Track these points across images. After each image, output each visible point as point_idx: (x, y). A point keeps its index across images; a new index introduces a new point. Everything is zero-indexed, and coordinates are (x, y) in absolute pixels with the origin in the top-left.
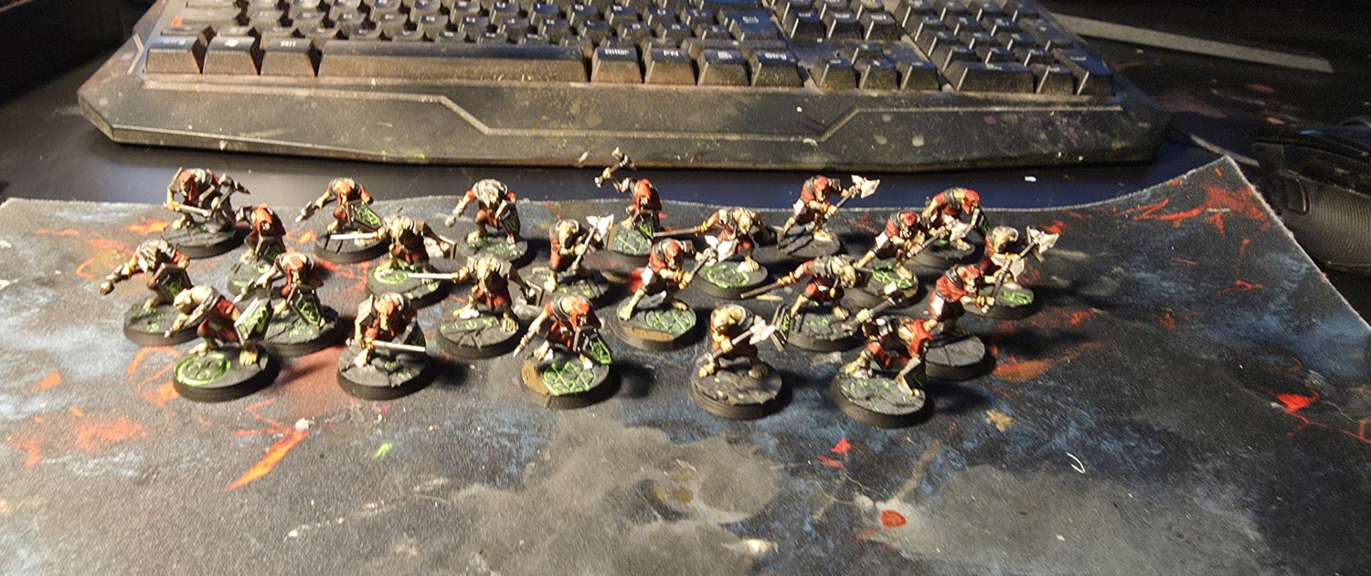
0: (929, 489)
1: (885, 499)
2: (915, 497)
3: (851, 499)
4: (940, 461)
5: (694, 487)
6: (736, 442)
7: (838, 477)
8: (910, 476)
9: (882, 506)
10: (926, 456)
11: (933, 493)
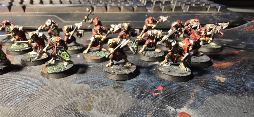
0: (199, 103)
1: (180, 108)
2: (193, 106)
3: (165, 108)
4: (201, 92)
5: (95, 105)
6: (117, 88)
7: (159, 99)
8: (190, 98)
9: (179, 111)
10: (195, 91)
11: (202, 104)
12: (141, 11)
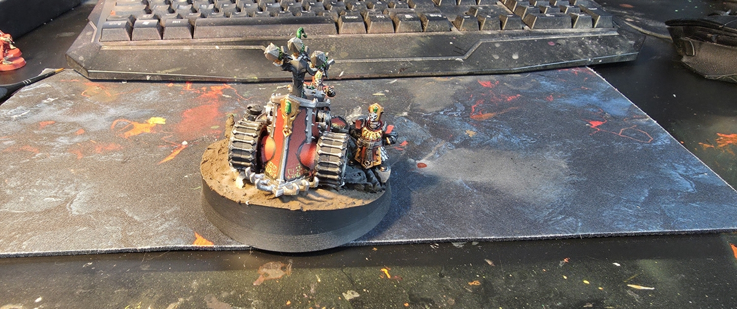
12: (438, 31)
